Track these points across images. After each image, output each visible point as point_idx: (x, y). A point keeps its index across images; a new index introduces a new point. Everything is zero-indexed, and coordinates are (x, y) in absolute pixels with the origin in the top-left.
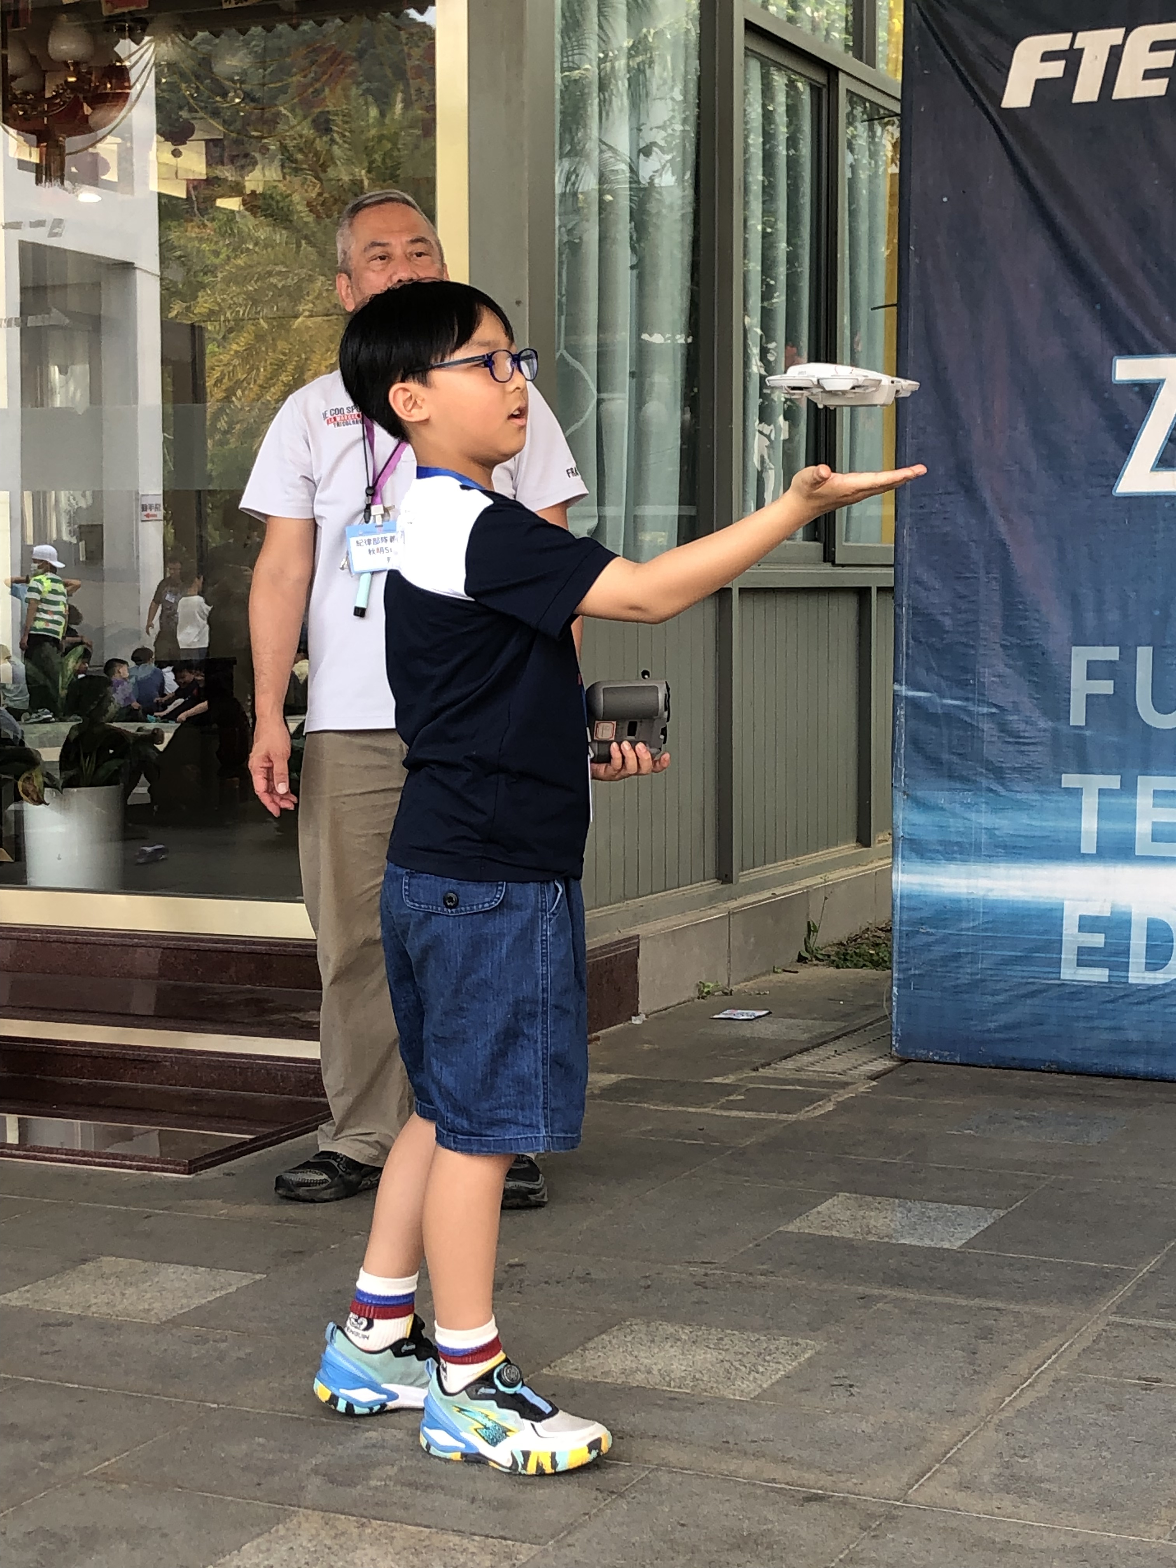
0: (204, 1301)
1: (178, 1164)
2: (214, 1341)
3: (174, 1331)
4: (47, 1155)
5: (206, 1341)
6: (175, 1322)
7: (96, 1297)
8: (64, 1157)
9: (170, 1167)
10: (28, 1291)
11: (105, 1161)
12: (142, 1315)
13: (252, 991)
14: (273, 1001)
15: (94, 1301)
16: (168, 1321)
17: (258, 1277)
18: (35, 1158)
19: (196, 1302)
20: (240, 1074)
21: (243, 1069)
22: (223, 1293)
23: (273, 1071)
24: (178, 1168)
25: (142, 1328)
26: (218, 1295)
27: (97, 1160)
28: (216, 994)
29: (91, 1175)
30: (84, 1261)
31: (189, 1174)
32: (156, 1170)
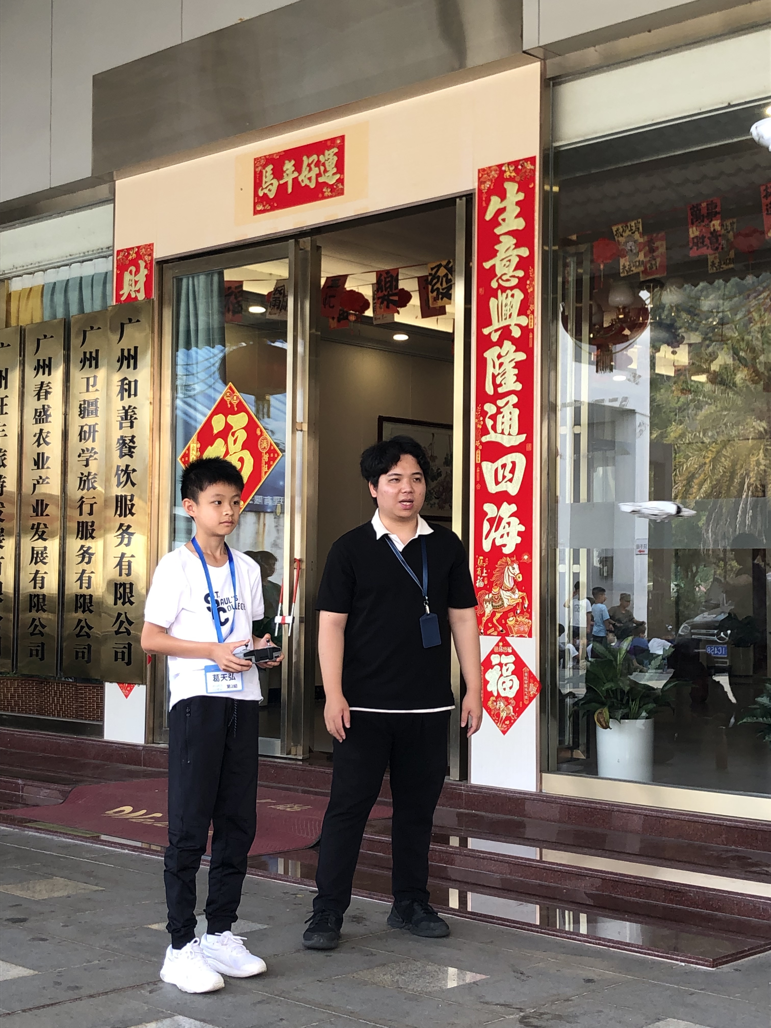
1: (706, 961)
4: (626, 947)
8: (636, 949)
9: (701, 962)
11: (661, 954)
13: (738, 851)
14: (751, 858)
18: (619, 948)
21: (739, 902)
23: (757, 905)
24: (706, 963)
27: (657, 953)
28: (715, 851)
29: (654, 962)
30: (659, 1020)
31: (713, 967)
32: (693, 963)
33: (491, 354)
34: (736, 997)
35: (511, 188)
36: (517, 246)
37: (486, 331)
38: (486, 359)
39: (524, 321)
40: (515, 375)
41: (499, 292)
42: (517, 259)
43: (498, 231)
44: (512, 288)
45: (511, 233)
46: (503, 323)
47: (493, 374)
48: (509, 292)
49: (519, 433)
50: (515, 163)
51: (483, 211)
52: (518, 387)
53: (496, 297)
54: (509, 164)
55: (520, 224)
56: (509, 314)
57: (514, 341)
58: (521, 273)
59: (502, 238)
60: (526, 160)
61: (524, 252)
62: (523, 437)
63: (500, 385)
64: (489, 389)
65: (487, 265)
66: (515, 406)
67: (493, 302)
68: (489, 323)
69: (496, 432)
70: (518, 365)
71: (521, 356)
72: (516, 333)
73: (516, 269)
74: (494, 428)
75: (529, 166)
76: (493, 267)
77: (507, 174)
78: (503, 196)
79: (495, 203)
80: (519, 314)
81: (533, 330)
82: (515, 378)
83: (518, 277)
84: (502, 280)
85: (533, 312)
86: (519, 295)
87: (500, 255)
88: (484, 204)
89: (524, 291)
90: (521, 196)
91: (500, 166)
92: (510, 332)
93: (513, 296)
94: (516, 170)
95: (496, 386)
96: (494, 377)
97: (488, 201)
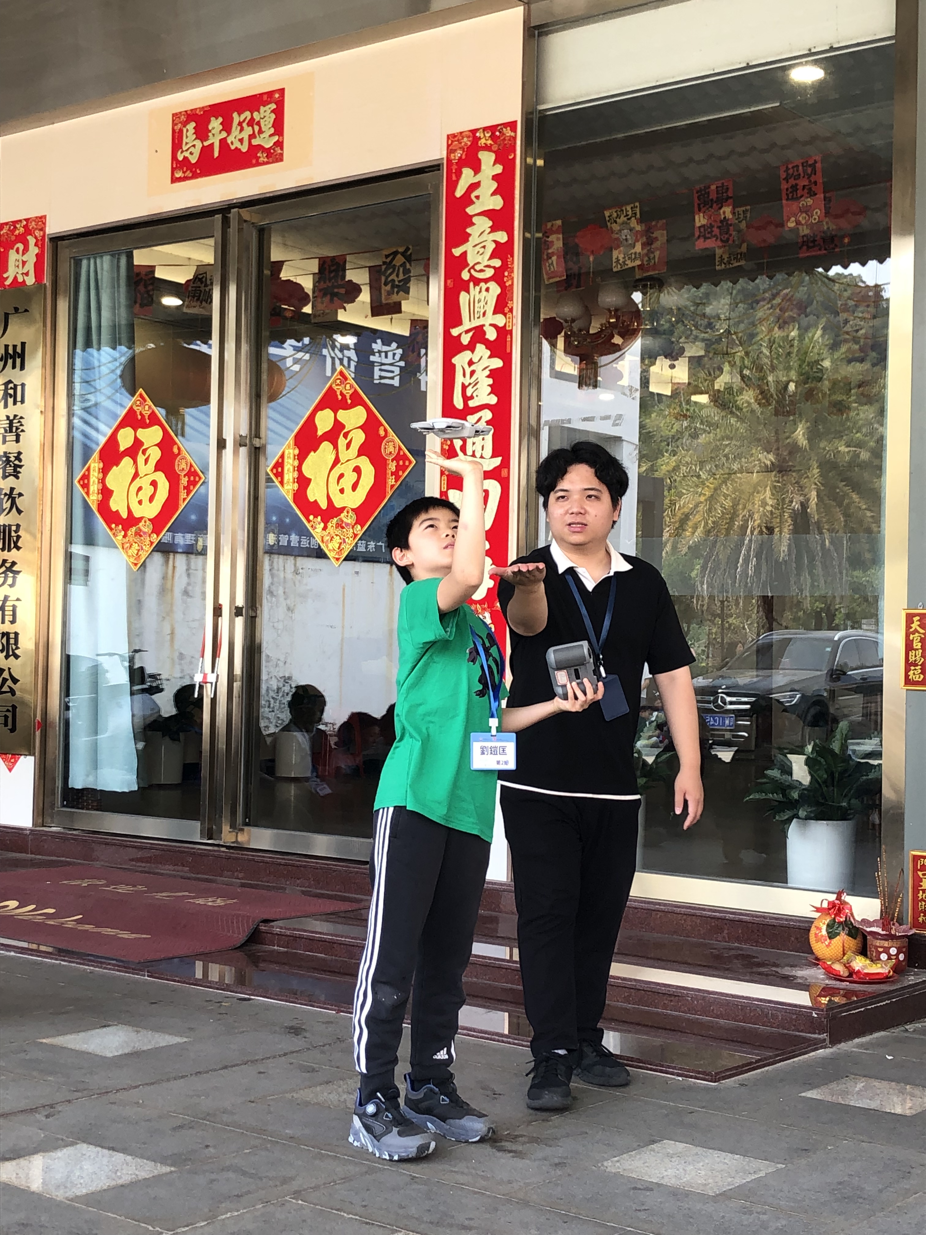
0: (744, 1181)
1: (707, 1075)
2: (757, 1213)
3: (727, 1202)
5: (751, 1213)
6: (725, 1196)
7: (666, 1171)
9: (701, 1076)
10: (618, 1161)
11: (654, 1067)
12: (702, 1188)
13: (741, 949)
14: (757, 957)
15: (666, 1173)
16: (720, 1194)
17: (780, 1166)
19: (738, 1181)
20: (742, 1009)
22: (756, 1176)
24: (707, 1077)
25: (703, 1198)
26: (753, 1178)
27: (649, 1066)
28: (715, 949)
30: (654, 1142)
31: (715, 1082)
32: (691, 1077)
33: (460, 360)
34: (743, 1116)
35: (487, 158)
36: (494, 229)
37: (455, 332)
38: (454, 365)
39: (500, 320)
40: (489, 385)
41: (471, 284)
42: (493, 246)
43: (470, 210)
44: (486, 281)
45: (487, 214)
46: (476, 323)
47: (463, 384)
48: (482, 284)
49: (494, 456)
50: (492, 129)
51: (452, 185)
52: (493, 400)
53: (468, 291)
54: (485, 129)
55: (497, 203)
56: (482, 311)
57: (488, 344)
58: (497, 263)
59: (475, 220)
60: (506, 125)
61: (502, 237)
62: (498, 461)
63: (472, 398)
64: (458, 402)
65: (457, 252)
66: (488, 423)
67: (464, 297)
68: (459, 323)
69: (465, 453)
70: (493, 374)
71: (497, 363)
72: (491, 334)
73: (492, 257)
74: (463, 449)
75: (508, 132)
76: (465, 254)
77: (482, 142)
78: (477, 168)
79: (467, 176)
80: (495, 312)
81: (511, 332)
82: (489, 389)
83: (494, 268)
84: (475, 270)
85: (511, 310)
86: (495, 289)
87: (473, 240)
88: (454, 178)
89: (501, 284)
90: (499, 169)
91: (474, 132)
92: (484, 333)
93: (487, 290)
94: (493, 137)
95: (466, 399)
96: (464, 387)
97: (459, 174)
